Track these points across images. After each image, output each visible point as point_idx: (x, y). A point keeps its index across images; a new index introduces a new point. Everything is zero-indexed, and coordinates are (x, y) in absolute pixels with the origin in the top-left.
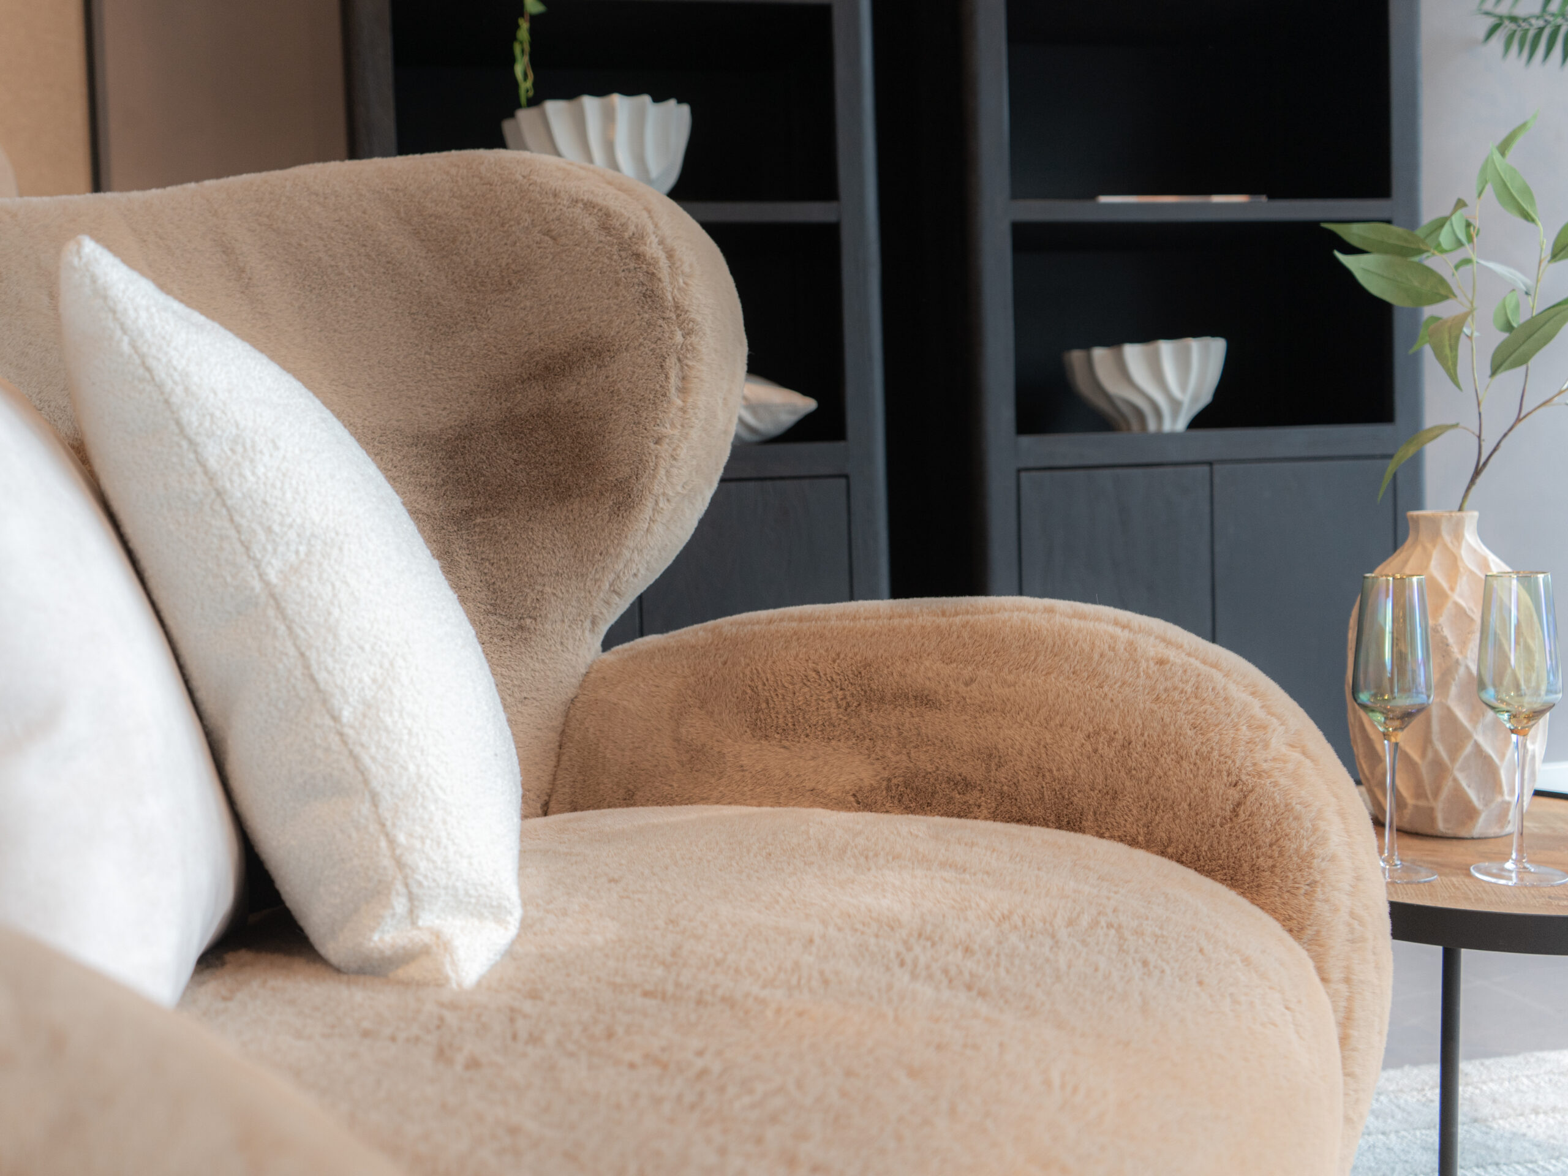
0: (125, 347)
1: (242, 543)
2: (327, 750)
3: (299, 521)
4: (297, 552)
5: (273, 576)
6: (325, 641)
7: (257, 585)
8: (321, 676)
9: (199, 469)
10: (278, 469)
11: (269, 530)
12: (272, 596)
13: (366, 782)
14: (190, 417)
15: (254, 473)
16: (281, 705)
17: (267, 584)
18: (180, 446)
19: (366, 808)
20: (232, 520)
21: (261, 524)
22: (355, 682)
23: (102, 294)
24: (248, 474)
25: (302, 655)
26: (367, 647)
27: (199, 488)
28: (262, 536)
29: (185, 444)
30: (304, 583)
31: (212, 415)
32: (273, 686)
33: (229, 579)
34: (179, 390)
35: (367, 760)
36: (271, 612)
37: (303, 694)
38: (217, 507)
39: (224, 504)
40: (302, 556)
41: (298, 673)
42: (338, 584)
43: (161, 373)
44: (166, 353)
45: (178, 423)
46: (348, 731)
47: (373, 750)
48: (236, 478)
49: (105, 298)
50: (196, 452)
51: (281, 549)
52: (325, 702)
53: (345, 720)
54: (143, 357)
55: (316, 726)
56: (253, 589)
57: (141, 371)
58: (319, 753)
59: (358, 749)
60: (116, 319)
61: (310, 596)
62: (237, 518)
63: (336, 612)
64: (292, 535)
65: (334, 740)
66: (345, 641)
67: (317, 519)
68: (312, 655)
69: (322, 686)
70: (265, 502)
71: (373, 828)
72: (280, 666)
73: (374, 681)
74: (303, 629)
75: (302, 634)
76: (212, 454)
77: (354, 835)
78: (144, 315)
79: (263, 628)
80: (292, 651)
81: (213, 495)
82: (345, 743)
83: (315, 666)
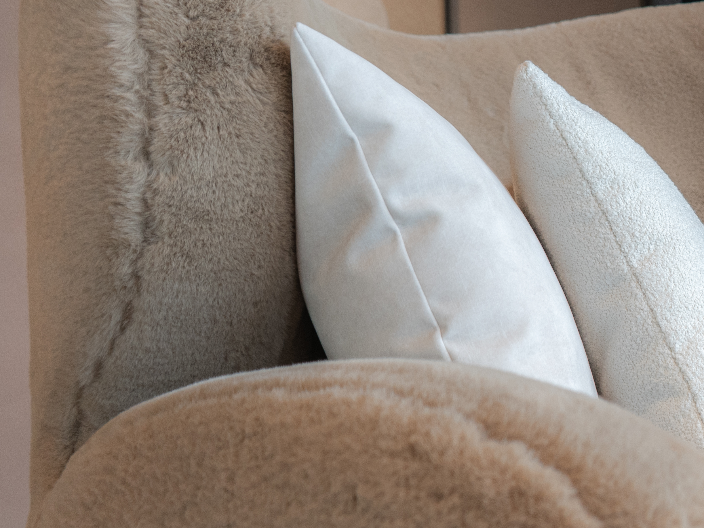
0: (552, 126)
1: (617, 242)
2: (666, 368)
3: (650, 230)
4: (649, 249)
5: (635, 263)
6: (666, 302)
7: (626, 268)
8: (663, 323)
9: (592, 198)
10: (638, 199)
11: (633, 235)
12: (635, 275)
13: (689, 388)
14: (588, 167)
15: (624, 201)
16: (639, 341)
17: (631, 267)
18: (582, 184)
19: (689, 404)
20: (611, 229)
21: (628, 231)
22: (683, 327)
23: (539, 95)
24: (621, 201)
25: (652, 310)
26: (690, 307)
27: (592, 209)
28: (629, 238)
29: (584, 183)
30: (653, 267)
31: (600, 166)
32: (634, 329)
33: (609, 264)
34: (582, 151)
35: (691, 375)
36: (634, 284)
37: (652, 334)
38: (603, 221)
39: (607, 220)
40: (652, 252)
41: (649, 321)
42: (673, 268)
43: (572, 141)
44: (575, 130)
45: (581, 171)
46: (678, 356)
47: (694, 368)
48: (613, 203)
49: (541, 97)
50: (590, 188)
51: (640, 247)
52: (665, 338)
53: (677, 350)
54: (561, 132)
55: (660, 353)
56: (623, 270)
57: (560, 140)
58: (661, 370)
59: (684, 368)
60: (547, 109)
61: (657, 275)
62: (614, 228)
63: (672, 285)
64: (646, 238)
65: (671, 362)
66: (677, 303)
67: (661, 230)
68: (658, 310)
69: (663, 329)
70: (630, 219)
71: (693, 415)
72: (639, 316)
73: (694, 328)
74: (653, 294)
75: (652, 297)
76: (600, 189)
77: (682, 420)
78: (562, 107)
79: (629, 294)
80: (646, 308)
81: (601, 214)
82: (677, 364)
83: (659, 318)
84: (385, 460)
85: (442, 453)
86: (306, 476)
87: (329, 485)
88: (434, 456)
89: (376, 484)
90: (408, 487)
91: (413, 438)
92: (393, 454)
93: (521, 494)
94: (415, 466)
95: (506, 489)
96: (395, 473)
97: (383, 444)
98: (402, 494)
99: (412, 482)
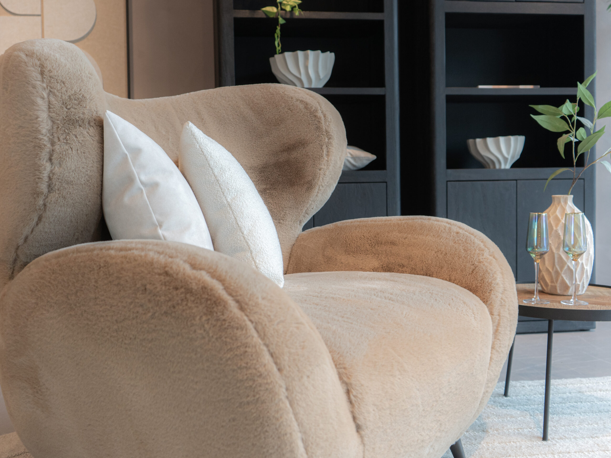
0: (198, 147)
1: (222, 192)
2: (241, 240)
3: (235, 187)
4: (234, 195)
5: (229, 200)
6: (241, 215)
7: (225, 202)
8: (240, 223)
9: (213, 175)
10: (230, 175)
11: (228, 189)
12: (229, 204)
13: (249, 248)
14: (212, 163)
15: (225, 176)
16: (230, 230)
17: (228, 202)
18: (209, 169)
19: (249, 254)
20: (220, 187)
21: (226, 188)
22: (247, 225)
23: (193, 135)
24: (224, 176)
25: (235, 218)
26: (250, 217)
27: (213, 179)
28: (227, 190)
29: (210, 169)
30: (236, 202)
31: (216, 162)
32: (228, 225)
33: (219, 200)
34: (209, 156)
35: (250, 243)
36: (228, 208)
37: (235, 227)
38: (217, 184)
39: (219, 183)
40: (235, 196)
41: (234, 222)
42: (243, 202)
43: (205, 153)
44: (207, 148)
45: (209, 164)
46: (245, 236)
47: (251, 241)
48: (221, 177)
49: (194, 136)
50: (212, 171)
51: (231, 194)
52: (240, 229)
53: (245, 234)
54: (201, 149)
55: (238, 235)
56: (224, 203)
57: (201, 152)
58: (239, 241)
59: (248, 240)
60: (196, 140)
61: (237, 205)
62: (221, 186)
63: (243, 209)
64: (233, 191)
65: (242, 238)
66: (245, 216)
67: (239, 187)
68: (238, 218)
69: (240, 226)
70: (227, 183)
71: (251, 259)
72: (230, 221)
73: (251, 225)
74: (236, 212)
75: (235, 213)
76: (216, 171)
77: (246, 260)
78: (202, 139)
79: (227, 212)
80: (233, 217)
81: (216, 181)
82: (245, 239)
83: (238, 221)
84: (157, 276)
85: (177, 274)
86: (127, 281)
87: (136, 284)
88: (175, 275)
89: (154, 284)
90: (166, 285)
91: (167, 269)
92: (160, 274)
93: (205, 288)
94: (168, 278)
95: (200, 286)
96: (161, 281)
97: (156, 271)
98: (164, 288)
99: (167, 284)
